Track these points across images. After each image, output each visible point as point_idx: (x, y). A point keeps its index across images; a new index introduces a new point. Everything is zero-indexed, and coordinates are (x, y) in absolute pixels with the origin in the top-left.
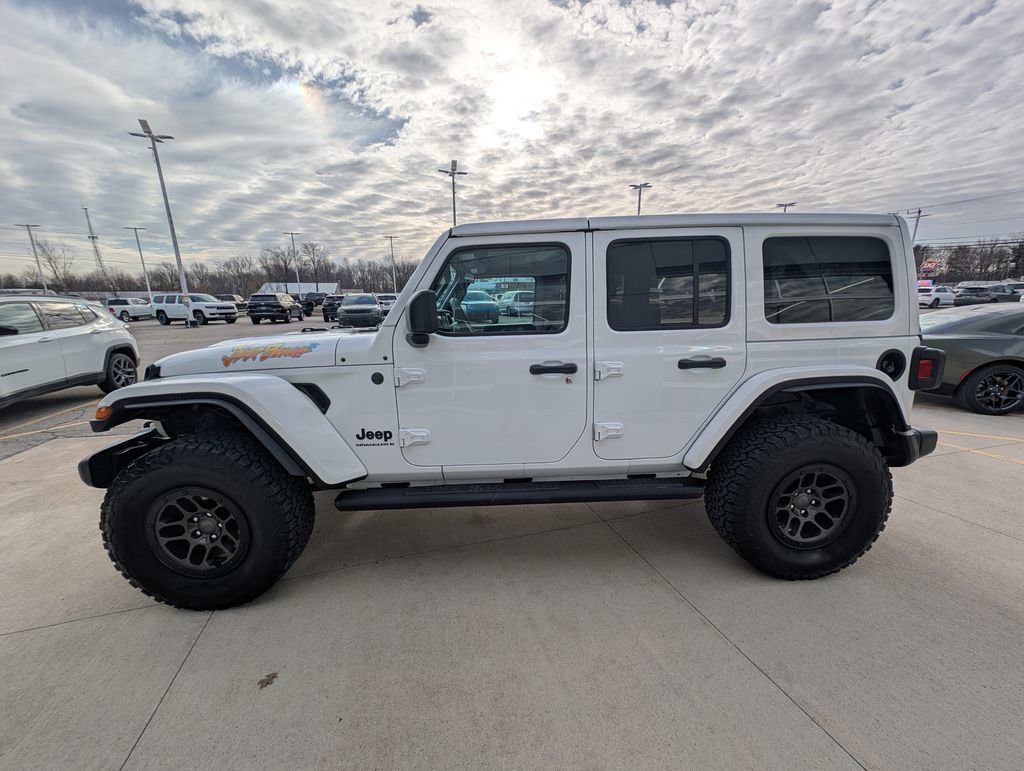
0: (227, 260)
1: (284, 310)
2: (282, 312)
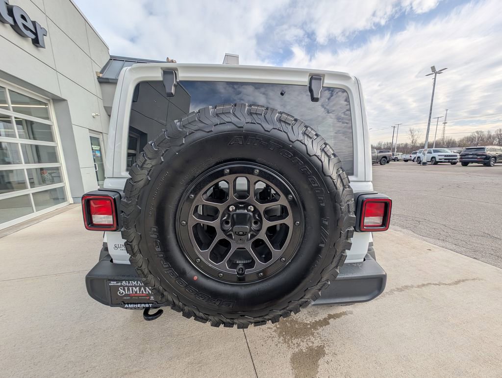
1: (488, 158)
2: (485, 159)
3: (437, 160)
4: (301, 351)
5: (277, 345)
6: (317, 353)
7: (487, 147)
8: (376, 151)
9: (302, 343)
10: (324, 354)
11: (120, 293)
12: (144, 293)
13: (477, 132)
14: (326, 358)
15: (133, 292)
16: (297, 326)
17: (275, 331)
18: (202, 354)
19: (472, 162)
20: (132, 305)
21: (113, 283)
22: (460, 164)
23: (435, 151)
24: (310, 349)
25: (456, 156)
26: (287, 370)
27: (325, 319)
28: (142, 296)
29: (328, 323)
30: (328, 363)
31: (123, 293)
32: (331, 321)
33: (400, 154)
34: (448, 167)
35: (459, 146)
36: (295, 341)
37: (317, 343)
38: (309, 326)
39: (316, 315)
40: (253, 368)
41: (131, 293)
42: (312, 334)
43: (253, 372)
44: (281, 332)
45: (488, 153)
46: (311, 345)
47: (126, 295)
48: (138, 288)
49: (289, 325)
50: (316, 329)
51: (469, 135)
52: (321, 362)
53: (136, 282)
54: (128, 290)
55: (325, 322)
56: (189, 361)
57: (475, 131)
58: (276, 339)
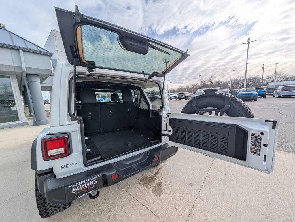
0: (193, 84)
1: (186, 97)
2: (185, 97)
3: (172, 98)
4: (154, 187)
5: (144, 190)
6: (160, 184)
7: (185, 93)
8: (149, 95)
9: (153, 184)
10: (162, 183)
11: (74, 192)
12: (89, 185)
13: (181, 87)
14: (163, 184)
15: (82, 187)
16: (148, 179)
17: (141, 185)
18: (112, 212)
19: (182, 99)
20: (82, 195)
21: (69, 187)
22: (178, 99)
23: (171, 95)
24: (157, 184)
25: (177, 96)
26: (152, 196)
27: (157, 171)
28: (87, 188)
29: (159, 173)
30: (164, 185)
31: (76, 191)
32: (159, 171)
33: (158, 96)
34: (175, 101)
35: (177, 92)
36: (150, 185)
37: (158, 181)
38: (153, 177)
39: (153, 171)
40: (139, 203)
41: (81, 188)
42: (155, 179)
43: (140, 204)
44: (143, 184)
45: (186, 95)
46: (156, 183)
47: (78, 191)
48: (85, 184)
49: (145, 180)
50: (155, 177)
51: (179, 88)
52: (162, 186)
53: (84, 181)
54: (79, 187)
55: (158, 173)
56: (107, 218)
57: (180, 86)
58: (143, 188)
